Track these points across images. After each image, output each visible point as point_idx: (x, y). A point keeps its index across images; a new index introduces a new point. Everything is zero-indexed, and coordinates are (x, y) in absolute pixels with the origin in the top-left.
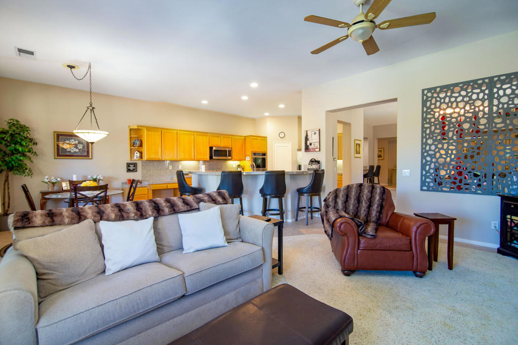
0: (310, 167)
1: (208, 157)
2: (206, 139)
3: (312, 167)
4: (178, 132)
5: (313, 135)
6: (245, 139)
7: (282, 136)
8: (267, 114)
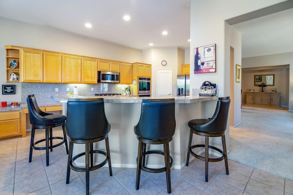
0: (204, 92)
1: (96, 81)
2: (94, 64)
3: (206, 92)
4: (63, 55)
5: (206, 52)
6: (132, 65)
7: (164, 64)
8: (151, 44)
